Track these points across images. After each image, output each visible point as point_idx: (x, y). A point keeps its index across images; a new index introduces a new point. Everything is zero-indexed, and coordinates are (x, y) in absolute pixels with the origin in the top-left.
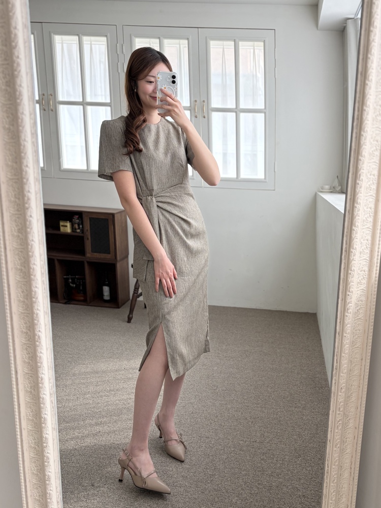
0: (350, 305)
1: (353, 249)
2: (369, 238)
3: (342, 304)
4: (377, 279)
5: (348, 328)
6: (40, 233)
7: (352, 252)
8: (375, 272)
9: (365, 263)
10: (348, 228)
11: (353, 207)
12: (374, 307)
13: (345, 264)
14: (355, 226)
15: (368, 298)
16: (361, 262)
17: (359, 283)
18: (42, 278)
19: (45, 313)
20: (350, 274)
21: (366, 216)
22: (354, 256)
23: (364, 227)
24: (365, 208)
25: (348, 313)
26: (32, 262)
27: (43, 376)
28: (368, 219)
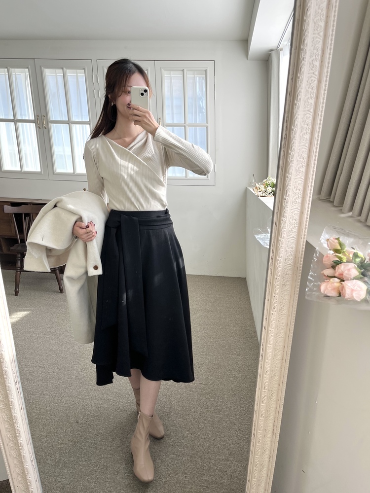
10: (274, 239)
11: (280, 220)
14: (281, 238)
21: (291, 227)
23: (289, 237)
24: (291, 220)
28: (293, 230)
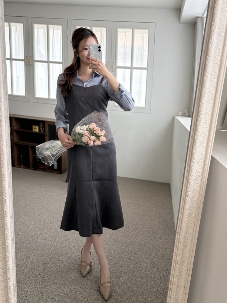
0: (190, 193)
1: (193, 159)
2: (204, 153)
3: (184, 191)
4: (207, 178)
5: (187, 207)
6: (7, 141)
7: (192, 161)
8: (206, 173)
9: (200, 168)
10: (191, 147)
12: (204, 194)
13: (188, 168)
15: (200, 189)
16: (197, 167)
17: (196, 180)
18: (8, 167)
19: (9, 186)
20: (191, 174)
22: (193, 164)
23: (201, 146)
25: (188, 197)
26: (2, 157)
27: (7, 222)
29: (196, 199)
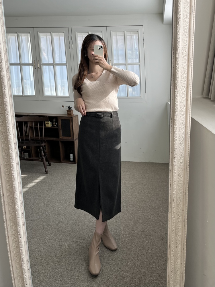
0: (176, 155)
1: (176, 126)
2: (184, 120)
3: (171, 155)
4: (190, 141)
5: (176, 168)
8: (188, 137)
9: (183, 133)
10: (172, 115)
13: (172, 134)
14: (176, 114)
15: (185, 151)
16: (180, 132)
17: (180, 144)
18: (15, 146)
19: (17, 164)
20: (175, 139)
21: (182, 108)
22: (176, 129)
24: (181, 104)
26: (9, 138)
29: (182, 161)
